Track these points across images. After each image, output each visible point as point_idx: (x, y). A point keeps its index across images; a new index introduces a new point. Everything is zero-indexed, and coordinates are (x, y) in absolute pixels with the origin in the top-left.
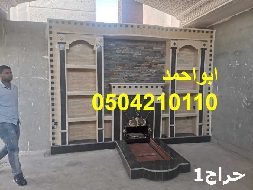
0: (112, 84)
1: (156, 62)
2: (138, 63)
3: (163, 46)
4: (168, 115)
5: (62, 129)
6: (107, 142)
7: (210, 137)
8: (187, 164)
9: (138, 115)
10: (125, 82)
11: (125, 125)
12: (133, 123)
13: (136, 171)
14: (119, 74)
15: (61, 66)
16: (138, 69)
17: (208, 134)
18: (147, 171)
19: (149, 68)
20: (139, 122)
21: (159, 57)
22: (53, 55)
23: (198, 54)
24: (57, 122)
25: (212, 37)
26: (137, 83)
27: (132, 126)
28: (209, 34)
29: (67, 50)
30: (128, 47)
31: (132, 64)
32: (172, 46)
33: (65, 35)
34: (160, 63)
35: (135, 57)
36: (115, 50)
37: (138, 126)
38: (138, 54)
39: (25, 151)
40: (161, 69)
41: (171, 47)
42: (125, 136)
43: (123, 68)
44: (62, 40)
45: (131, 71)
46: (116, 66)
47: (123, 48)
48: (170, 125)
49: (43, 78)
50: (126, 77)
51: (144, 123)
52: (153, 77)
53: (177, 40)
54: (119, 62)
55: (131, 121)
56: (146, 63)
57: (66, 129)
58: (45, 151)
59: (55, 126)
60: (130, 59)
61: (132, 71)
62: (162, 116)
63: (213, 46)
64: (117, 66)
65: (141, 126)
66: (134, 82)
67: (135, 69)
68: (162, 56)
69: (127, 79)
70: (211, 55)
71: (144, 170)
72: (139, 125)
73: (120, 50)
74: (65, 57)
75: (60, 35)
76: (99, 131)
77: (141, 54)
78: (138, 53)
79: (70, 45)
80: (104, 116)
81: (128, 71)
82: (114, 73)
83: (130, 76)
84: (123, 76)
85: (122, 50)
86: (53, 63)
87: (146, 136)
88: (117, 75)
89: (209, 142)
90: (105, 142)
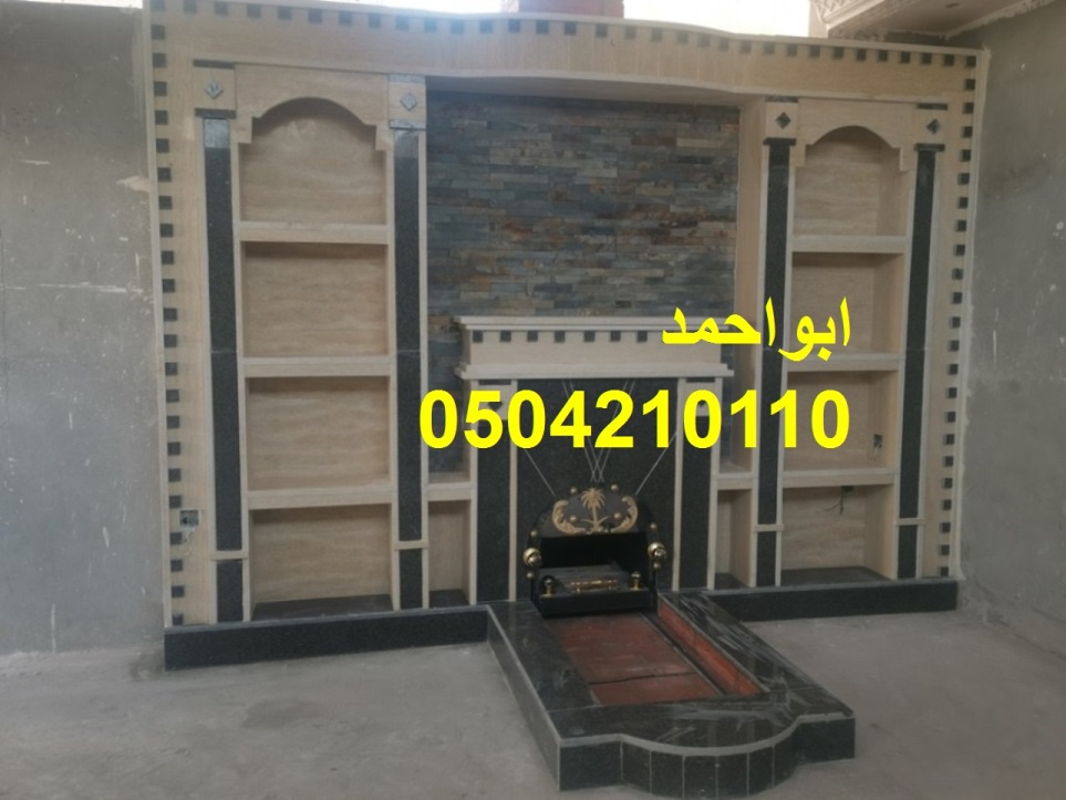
0: (470, 322)
1: (691, 211)
2: (601, 216)
3: (727, 130)
4: (746, 475)
5: (221, 546)
6: (442, 610)
7: (953, 588)
8: (838, 716)
9: (597, 474)
10: (533, 311)
11: (534, 526)
12: (573, 518)
13: (587, 750)
14: (503, 274)
15: (210, 231)
16: (602, 245)
17: (944, 571)
18: (640, 750)
19: (655, 243)
20: (601, 512)
21: (703, 187)
22: (174, 175)
23: (901, 174)
24: (196, 512)
25: (970, 85)
26: (594, 314)
27: (568, 528)
28: (959, 74)
29: (243, 148)
30: (549, 135)
31: (568, 220)
32: (773, 130)
33: (231, 71)
34: (712, 218)
35: (585, 188)
36: (486, 152)
37: (599, 530)
38: (598, 172)
39: (34, 654)
40: (713, 248)
41: (764, 138)
42: (533, 581)
43: (524, 243)
44: (214, 98)
45: (565, 255)
46: (486, 230)
47: (525, 141)
48: (755, 527)
49: (123, 290)
50: (538, 288)
51: (626, 515)
52: (674, 289)
53: (794, 100)
54: (503, 212)
55: (563, 507)
56: (638, 216)
57: (238, 546)
58: (134, 652)
59: (186, 530)
60: (558, 197)
61: (570, 257)
62: (719, 479)
63: (977, 131)
64: (492, 229)
65: (613, 530)
66: (579, 310)
67: (585, 244)
68: (719, 178)
69: (542, 295)
70: (964, 179)
71: (626, 746)
72: (603, 524)
73: (513, 150)
74: (230, 186)
75: (206, 71)
76: (403, 553)
77: (613, 173)
78: (600, 163)
79: (255, 121)
80: (431, 480)
81: (550, 255)
82: (479, 268)
83: (560, 280)
84: (523, 281)
85: (518, 152)
86: (170, 217)
87: (636, 581)
88: (493, 274)
89: (950, 613)
90: (435, 608)
